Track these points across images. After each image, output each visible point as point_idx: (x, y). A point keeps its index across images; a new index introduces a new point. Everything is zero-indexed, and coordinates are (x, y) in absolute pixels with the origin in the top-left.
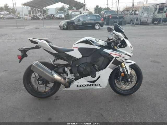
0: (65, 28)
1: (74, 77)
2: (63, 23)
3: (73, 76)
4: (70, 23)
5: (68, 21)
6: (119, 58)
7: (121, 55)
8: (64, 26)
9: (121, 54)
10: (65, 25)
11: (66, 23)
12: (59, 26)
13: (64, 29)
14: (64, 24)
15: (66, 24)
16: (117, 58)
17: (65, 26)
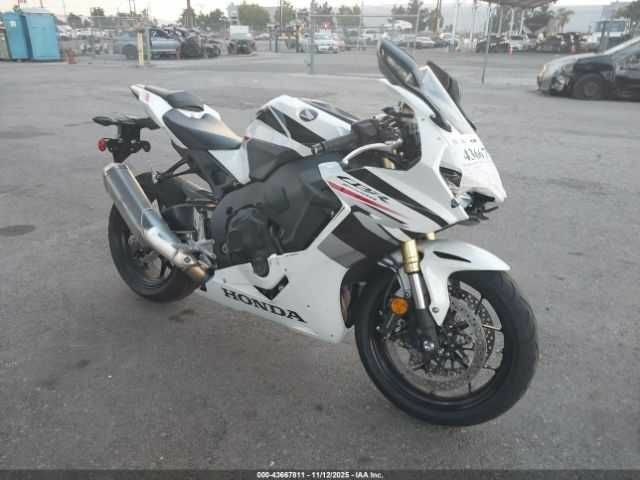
0: (561, 88)
1: (214, 252)
2: (556, 65)
3: (211, 246)
4: (588, 68)
5: (580, 60)
6: (367, 213)
7: (379, 202)
8: (554, 80)
9: (382, 199)
10: (563, 73)
11: (568, 66)
12: (538, 78)
13: (553, 93)
14: (560, 71)
15: (571, 69)
16: (358, 215)
17: (563, 82)
